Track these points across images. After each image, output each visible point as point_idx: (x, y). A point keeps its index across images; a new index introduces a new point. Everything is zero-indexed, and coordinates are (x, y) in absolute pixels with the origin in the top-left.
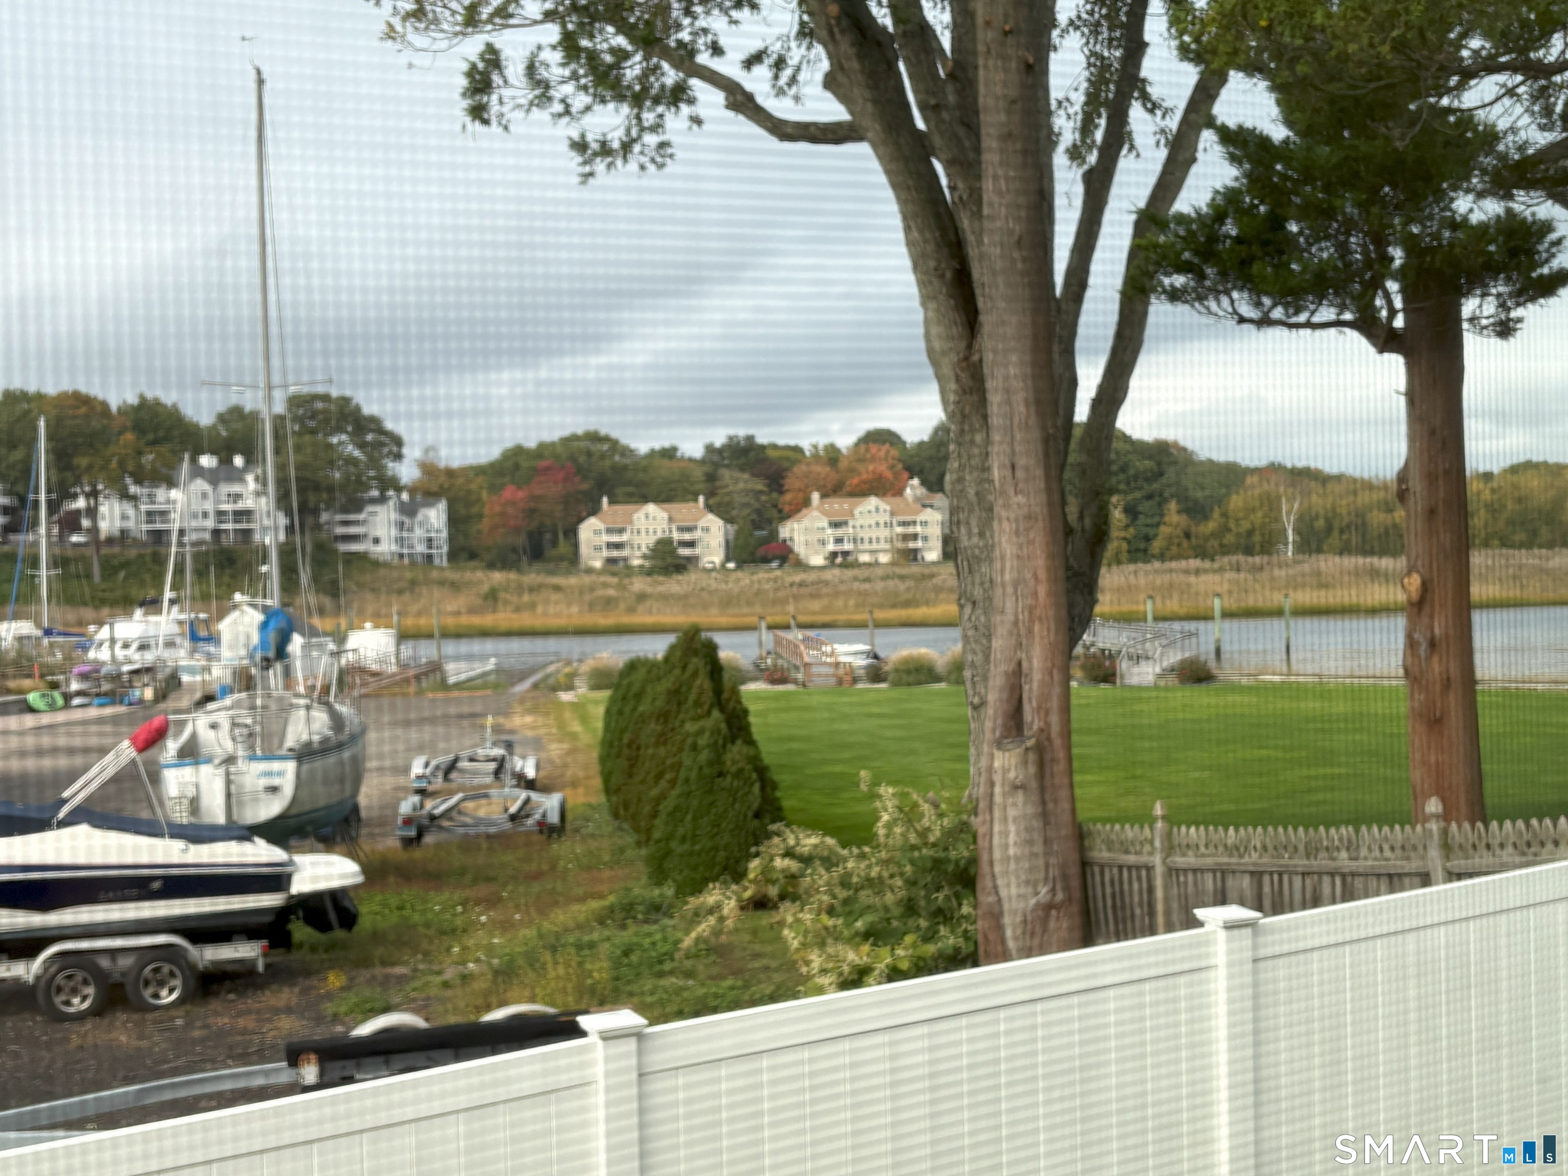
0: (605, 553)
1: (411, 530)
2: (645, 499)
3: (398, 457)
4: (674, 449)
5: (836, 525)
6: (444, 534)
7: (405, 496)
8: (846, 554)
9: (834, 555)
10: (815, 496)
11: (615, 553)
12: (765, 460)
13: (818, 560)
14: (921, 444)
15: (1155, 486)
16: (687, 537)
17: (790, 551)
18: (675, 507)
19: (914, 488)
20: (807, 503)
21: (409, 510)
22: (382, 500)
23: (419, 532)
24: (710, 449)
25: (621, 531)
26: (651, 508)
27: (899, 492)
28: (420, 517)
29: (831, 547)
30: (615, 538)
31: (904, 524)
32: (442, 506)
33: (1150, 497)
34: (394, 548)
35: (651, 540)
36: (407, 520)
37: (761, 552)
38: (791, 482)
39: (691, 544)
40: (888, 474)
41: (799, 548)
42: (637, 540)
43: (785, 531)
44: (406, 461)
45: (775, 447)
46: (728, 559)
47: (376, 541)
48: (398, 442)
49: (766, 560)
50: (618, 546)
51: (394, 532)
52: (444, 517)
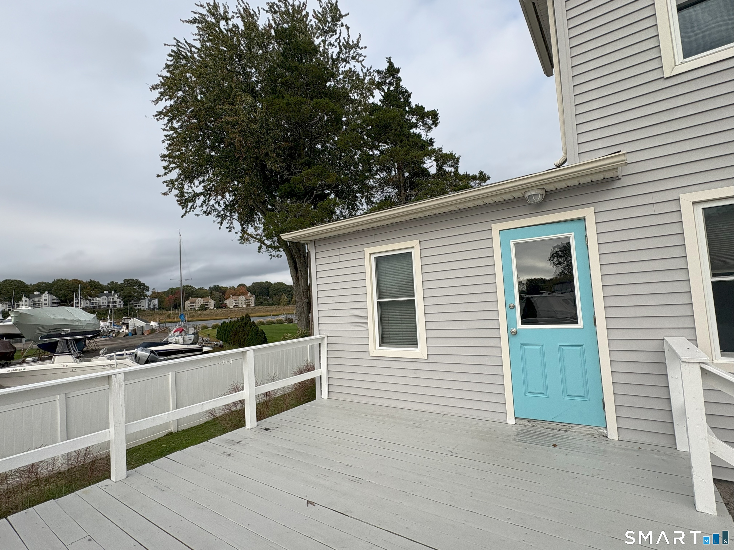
0: (190, 307)
1: (150, 304)
2: (198, 297)
3: (148, 290)
4: (203, 288)
5: (234, 301)
6: (157, 305)
7: (149, 298)
8: (237, 305)
9: (235, 306)
10: (231, 296)
11: (192, 307)
12: (221, 290)
13: (232, 307)
14: (250, 286)
15: (290, 293)
16: (207, 304)
17: (227, 305)
18: (204, 298)
19: (249, 294)
20: (230, 297)
21: (150, 301)
22: (144, 299)
23: (152, 305)
24: (210, 288)
25: (193, 303)
26: (199, 299)
27: (247, 295)
28: (152, 302)
29: (234, 304)
30: (192, 304)
31: (247, 300)
32: (157, 299)
33: (290, 294)
34: (147, 308)
35: (200, 304)
36: (149, 303)
37: (221, 306)
38: (226, 293)
39: (207, 305)
40: (245, 292)
41: (228, 305)
42: (197, 304)
43: (225, 302)
44: (150, 291)
45: (222, 287)
46: (214, 307)
47: (143, 306)
48: (148, 288)
49: (222, 307)
50: (193, 306)
51: (147, 305)
52: (157, 302)
